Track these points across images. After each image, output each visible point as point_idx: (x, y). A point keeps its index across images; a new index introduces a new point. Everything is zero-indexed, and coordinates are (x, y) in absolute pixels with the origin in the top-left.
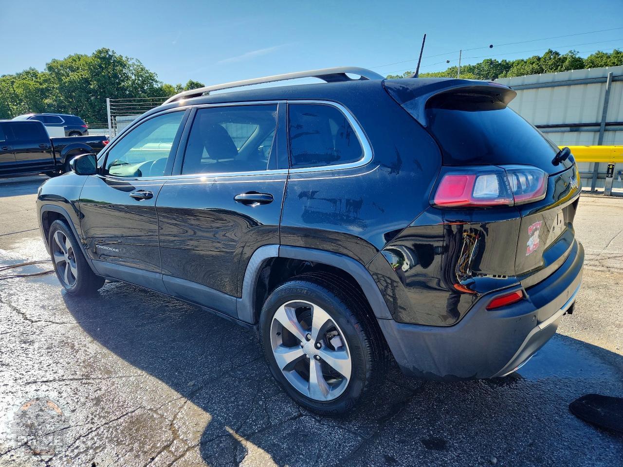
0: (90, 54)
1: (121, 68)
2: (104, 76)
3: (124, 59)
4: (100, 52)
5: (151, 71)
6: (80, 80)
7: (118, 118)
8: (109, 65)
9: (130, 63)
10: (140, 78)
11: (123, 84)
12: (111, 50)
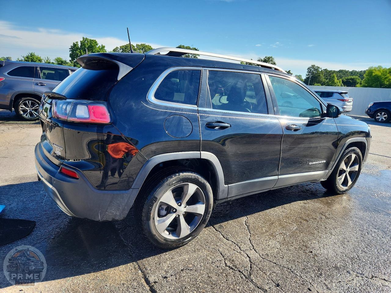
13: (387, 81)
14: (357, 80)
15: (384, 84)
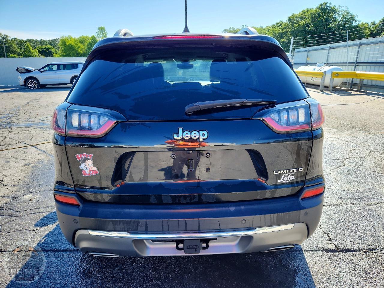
0: (315, 7)
1: (333, 14)
2: (319, 21)
3: (336, 8)
4: (321, 5)
5: (354, 14)
6: (304, 25)
7: (296, 50)
8: (325, 13)
9: (340, 10)
10: (344, 20)
11: (331, 25)
12: (329, 3)
13: (81, 50)
14: (52, 49)
15: (79, 53)
